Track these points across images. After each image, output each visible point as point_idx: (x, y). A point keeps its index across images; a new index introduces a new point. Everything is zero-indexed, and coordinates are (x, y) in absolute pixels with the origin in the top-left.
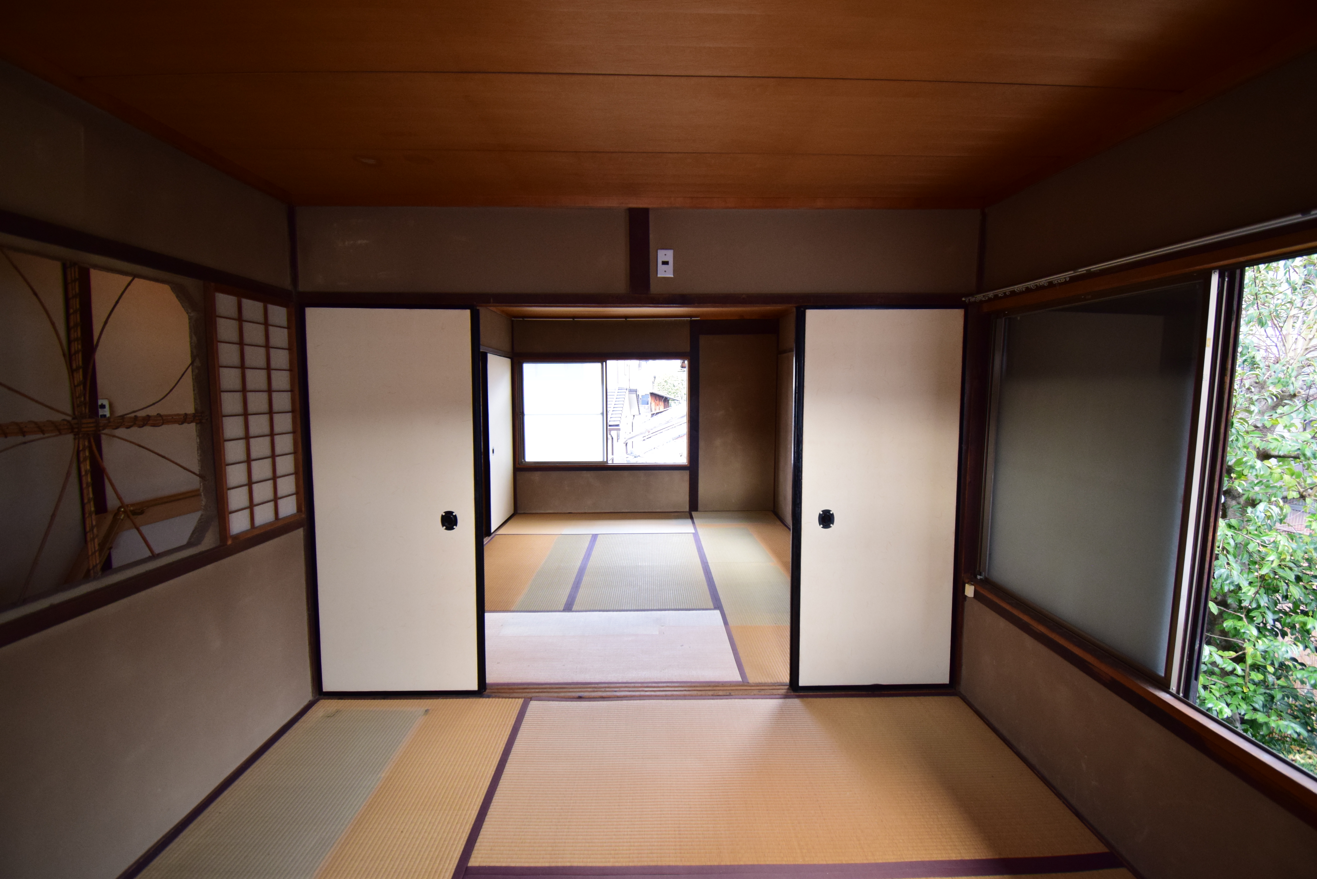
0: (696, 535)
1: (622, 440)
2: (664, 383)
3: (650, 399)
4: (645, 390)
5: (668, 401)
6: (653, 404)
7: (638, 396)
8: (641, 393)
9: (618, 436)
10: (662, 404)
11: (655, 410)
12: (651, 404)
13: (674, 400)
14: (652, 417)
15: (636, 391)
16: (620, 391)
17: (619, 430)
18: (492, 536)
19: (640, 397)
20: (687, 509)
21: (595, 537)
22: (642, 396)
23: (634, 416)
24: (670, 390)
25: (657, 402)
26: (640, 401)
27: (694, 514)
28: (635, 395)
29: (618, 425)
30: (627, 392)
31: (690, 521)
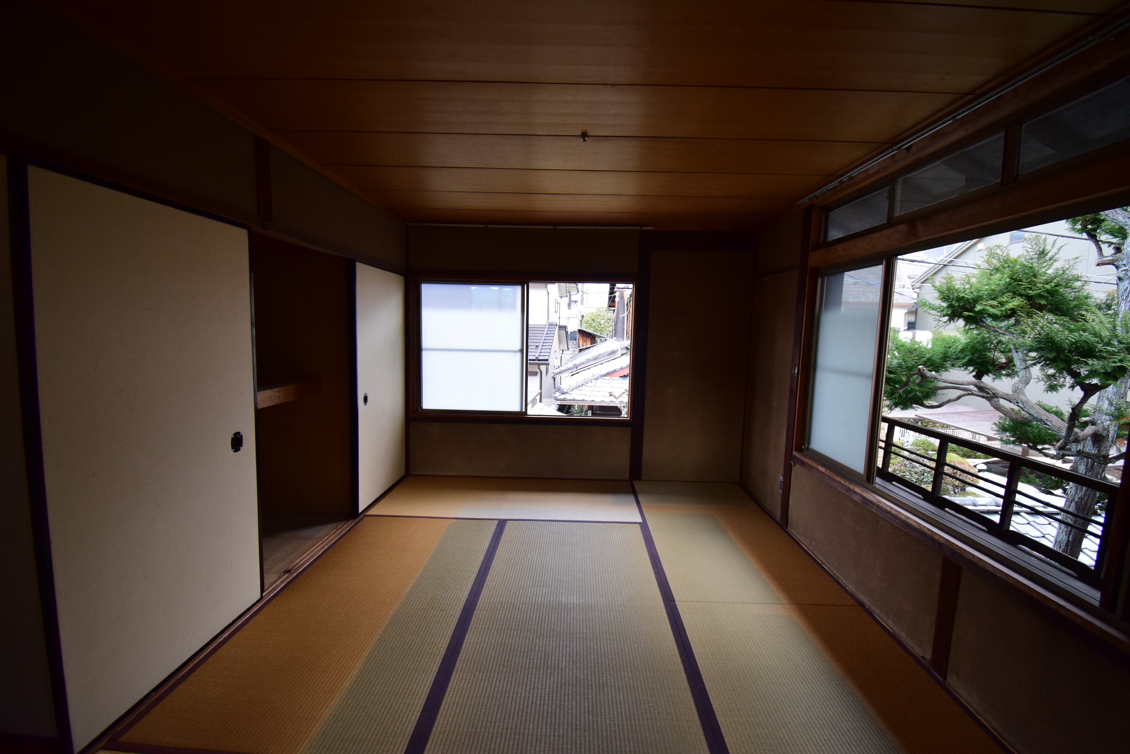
0: (644, 526)
1: (550, 375)
2: (591, 321)
3: (578, 336)
4: (573, 327)
5: (595, 337)
6: (581, 340)
7: (567, 332)
8: (570, 330)
9: (547, 370)
10: (589, 341)
11: (583, 346)
12: (579, 340)
13: (600, 337)
14: (579, 352)
15: (565, 327)
16: (550, 327)
17: (548, 364)
18: (357, 520)
19: (569, 333)
20: (627, 476)
21: (502, 523)
22: (571, 332)
23: (563, 351)
24: (597, 327)
25: (585, 338)
26: (569, 337)
27: (637, 485)
28: (564, 332)
29: (547, 360)
30: (557, 328)
31: (632, 498)
